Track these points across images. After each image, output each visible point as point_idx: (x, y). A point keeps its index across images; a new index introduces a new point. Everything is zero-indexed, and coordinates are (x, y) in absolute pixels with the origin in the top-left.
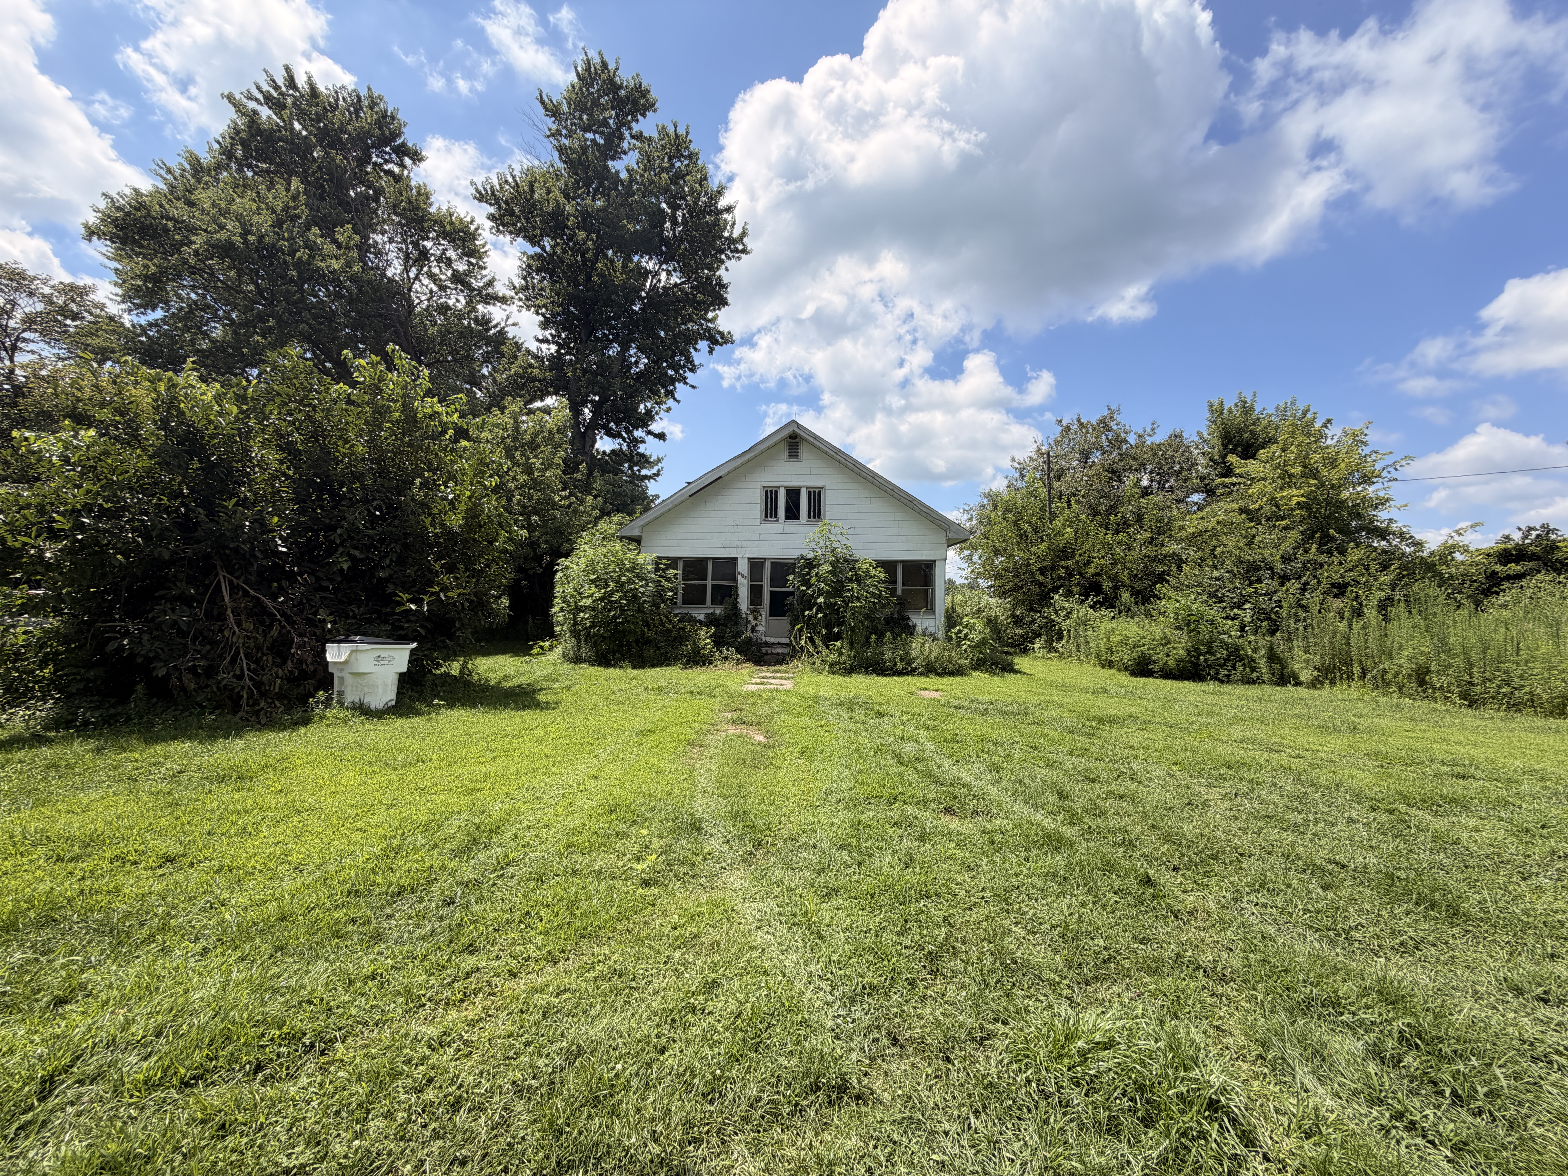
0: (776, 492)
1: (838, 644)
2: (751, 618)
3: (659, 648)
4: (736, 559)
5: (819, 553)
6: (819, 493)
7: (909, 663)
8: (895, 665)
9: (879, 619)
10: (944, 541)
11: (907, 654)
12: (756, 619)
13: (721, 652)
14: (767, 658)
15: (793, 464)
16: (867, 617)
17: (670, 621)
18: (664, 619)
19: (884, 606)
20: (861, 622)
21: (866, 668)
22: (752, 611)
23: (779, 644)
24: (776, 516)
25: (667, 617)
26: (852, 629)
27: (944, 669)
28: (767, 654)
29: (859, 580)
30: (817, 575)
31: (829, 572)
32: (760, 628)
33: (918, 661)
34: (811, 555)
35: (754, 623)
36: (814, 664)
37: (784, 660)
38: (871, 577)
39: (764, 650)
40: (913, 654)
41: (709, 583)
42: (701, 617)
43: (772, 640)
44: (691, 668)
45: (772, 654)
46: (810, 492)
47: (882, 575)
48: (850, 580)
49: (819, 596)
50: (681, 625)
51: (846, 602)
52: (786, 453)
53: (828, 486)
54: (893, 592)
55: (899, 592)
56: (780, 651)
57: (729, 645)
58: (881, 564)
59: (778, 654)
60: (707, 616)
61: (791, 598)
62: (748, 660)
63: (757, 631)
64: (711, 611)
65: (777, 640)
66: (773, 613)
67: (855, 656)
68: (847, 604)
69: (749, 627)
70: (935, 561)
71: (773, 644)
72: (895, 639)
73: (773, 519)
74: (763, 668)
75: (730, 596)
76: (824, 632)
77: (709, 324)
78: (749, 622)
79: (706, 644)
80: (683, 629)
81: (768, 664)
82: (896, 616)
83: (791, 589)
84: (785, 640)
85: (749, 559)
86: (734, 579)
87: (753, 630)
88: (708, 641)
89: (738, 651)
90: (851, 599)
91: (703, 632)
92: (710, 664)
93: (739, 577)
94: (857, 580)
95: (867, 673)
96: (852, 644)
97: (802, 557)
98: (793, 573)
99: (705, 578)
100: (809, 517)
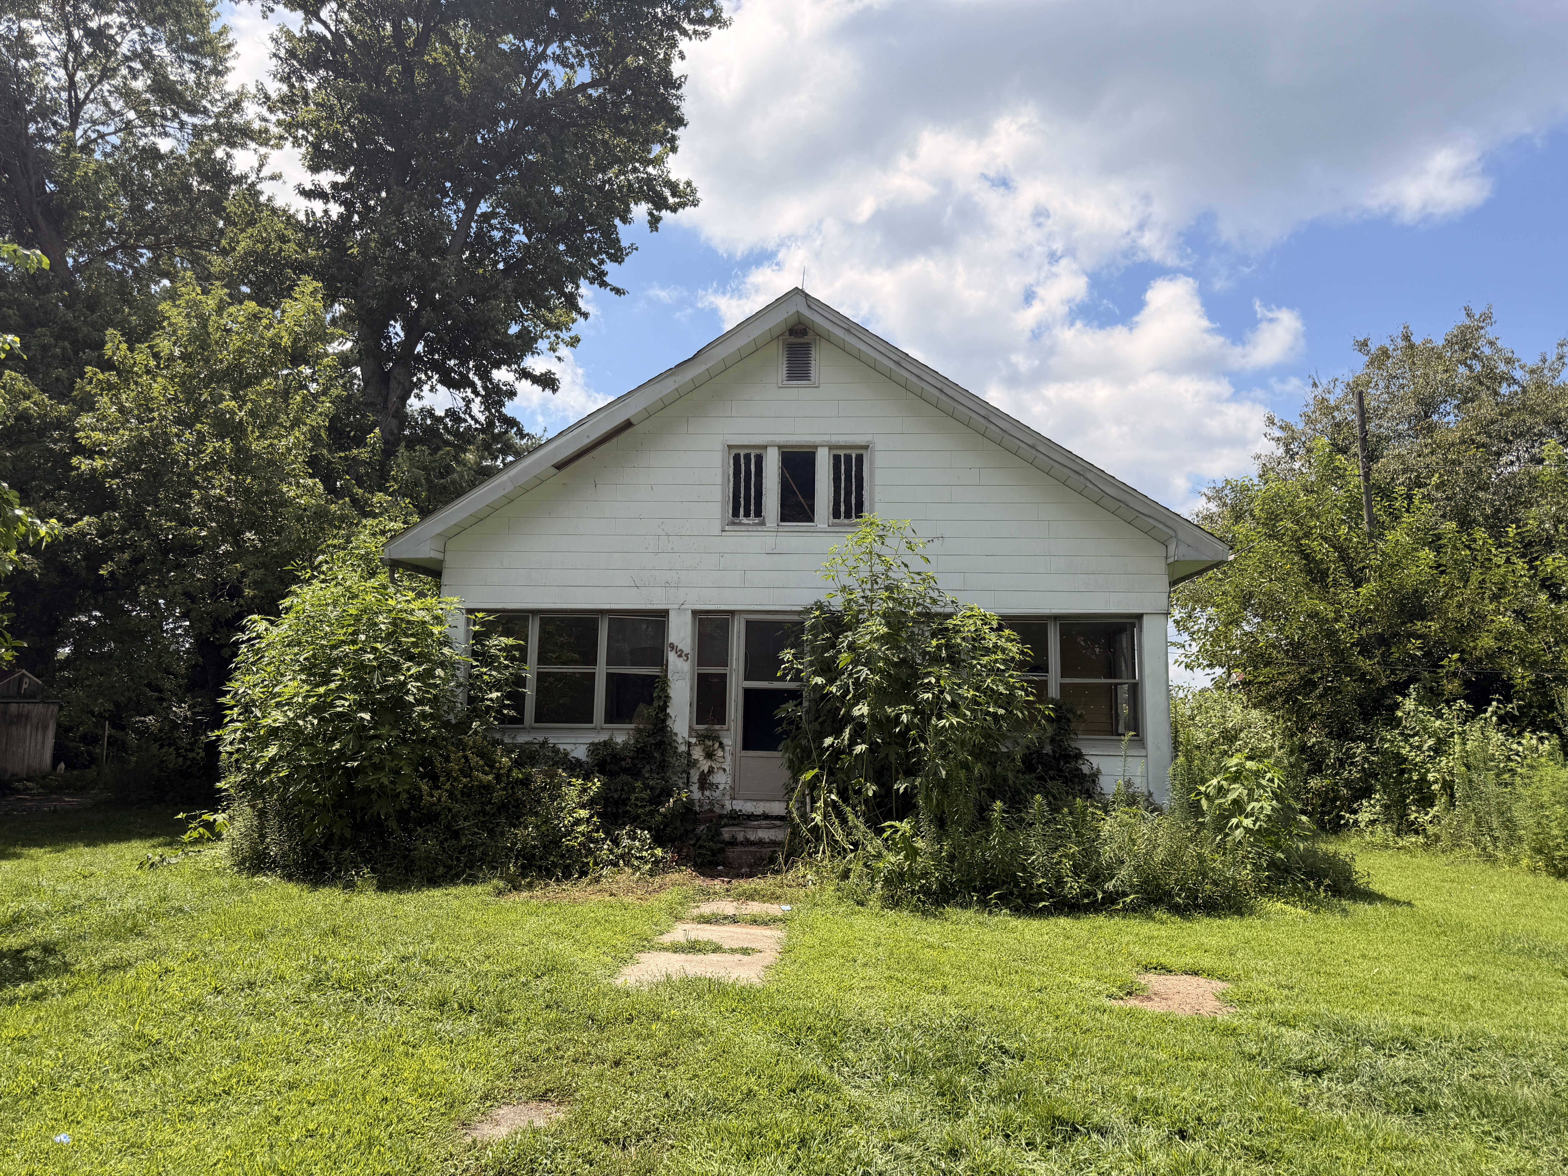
0: (759, 460)
1: (905, 826)
2: (698, 753)
3: (456, 835)
4: (664, 614)
5: (857, 594)
6: (860, 458)
7: (1096, 878)
8: (1060, 882)
9: (1009, 756)
10: (1160, 567)
11: (1090, 852)
12: (709, 755)
13: (616, 842)
14: (732, 853)
15: (798, 392)
16: (979, 752)
17: (491, 763)
18: (475, 760)
19: (1019, 725)
20: (965, 765)
21: (984, 891)
22: (703, 738)
23: (766, 817)
24: (758, 513)
25: (481, 755)
26: (944, 786)
27: (1193, 895)
28: (733, 843)
29: (954, 659)
30: (851, 647)
31: (881, 639)
32: (721, 779)
33: (1123, 873)
34: (837, 603)
35: (705, 765)
36: (845, 875)
37: (772, 860)
38: (987, 651)
39: (726, 833)
40: (1107, 853)
41: (601, 671)
42: (580, 753)
43: (748, 807)
44: (530, 886)
45: (748, 843)
46: (837, 458)
47: (1014, 649)
48: (936, 660)
49: (857, 700)
50: (516, 774)
51: (923, 713)
52: (783, 370)
53: (879, 444)
54: (1041, 688)
55: (1054, 691)
56: (765, 835)
57: (637, 821)
58: (1008, 622)
59: (760, 843)
60: (594, 748)
61: (790, 706)
62: (682, 860)
63: (714, 787)
64: (603, 737)
65: (758, 808)
66: (750, 742)
67: (952, 858)
68: (925, 720)
69: (695, 776)
70: (1140, 617)
71: (751, 817)
72: (1055, 810)
73: (753, 519)
74: (718, 885)
75: (650, 703)
76: (871, 790)
77: (650, 169)
78: (693, 764)
79: (578, 822)
80: (526, 782)
81: (734, 872)
82: (1048, 749)
83: (788, 685)
84: (777, 808)
85: (695, 613)
86: (660, 660)
87: (704, 782)
88: (584, 813)
89: (659, 840)
90: (937, 708)
91: (572, 792)
92: (583, 873)
93: (672, 657)
94: (951, 659)
95: (984, 904)
96: (941, 823)
97: (819, 606)
98: (797, 644)
99: (592, 660)
100: (836, 514)
